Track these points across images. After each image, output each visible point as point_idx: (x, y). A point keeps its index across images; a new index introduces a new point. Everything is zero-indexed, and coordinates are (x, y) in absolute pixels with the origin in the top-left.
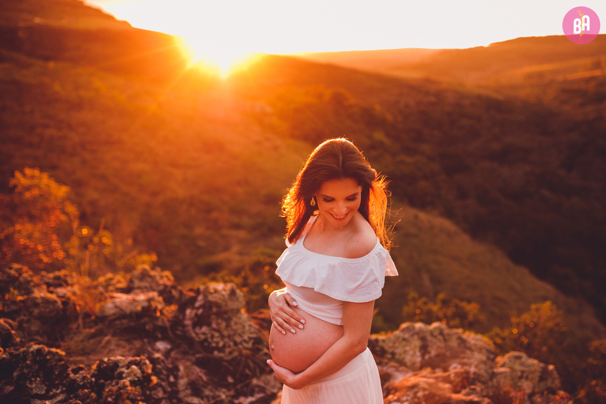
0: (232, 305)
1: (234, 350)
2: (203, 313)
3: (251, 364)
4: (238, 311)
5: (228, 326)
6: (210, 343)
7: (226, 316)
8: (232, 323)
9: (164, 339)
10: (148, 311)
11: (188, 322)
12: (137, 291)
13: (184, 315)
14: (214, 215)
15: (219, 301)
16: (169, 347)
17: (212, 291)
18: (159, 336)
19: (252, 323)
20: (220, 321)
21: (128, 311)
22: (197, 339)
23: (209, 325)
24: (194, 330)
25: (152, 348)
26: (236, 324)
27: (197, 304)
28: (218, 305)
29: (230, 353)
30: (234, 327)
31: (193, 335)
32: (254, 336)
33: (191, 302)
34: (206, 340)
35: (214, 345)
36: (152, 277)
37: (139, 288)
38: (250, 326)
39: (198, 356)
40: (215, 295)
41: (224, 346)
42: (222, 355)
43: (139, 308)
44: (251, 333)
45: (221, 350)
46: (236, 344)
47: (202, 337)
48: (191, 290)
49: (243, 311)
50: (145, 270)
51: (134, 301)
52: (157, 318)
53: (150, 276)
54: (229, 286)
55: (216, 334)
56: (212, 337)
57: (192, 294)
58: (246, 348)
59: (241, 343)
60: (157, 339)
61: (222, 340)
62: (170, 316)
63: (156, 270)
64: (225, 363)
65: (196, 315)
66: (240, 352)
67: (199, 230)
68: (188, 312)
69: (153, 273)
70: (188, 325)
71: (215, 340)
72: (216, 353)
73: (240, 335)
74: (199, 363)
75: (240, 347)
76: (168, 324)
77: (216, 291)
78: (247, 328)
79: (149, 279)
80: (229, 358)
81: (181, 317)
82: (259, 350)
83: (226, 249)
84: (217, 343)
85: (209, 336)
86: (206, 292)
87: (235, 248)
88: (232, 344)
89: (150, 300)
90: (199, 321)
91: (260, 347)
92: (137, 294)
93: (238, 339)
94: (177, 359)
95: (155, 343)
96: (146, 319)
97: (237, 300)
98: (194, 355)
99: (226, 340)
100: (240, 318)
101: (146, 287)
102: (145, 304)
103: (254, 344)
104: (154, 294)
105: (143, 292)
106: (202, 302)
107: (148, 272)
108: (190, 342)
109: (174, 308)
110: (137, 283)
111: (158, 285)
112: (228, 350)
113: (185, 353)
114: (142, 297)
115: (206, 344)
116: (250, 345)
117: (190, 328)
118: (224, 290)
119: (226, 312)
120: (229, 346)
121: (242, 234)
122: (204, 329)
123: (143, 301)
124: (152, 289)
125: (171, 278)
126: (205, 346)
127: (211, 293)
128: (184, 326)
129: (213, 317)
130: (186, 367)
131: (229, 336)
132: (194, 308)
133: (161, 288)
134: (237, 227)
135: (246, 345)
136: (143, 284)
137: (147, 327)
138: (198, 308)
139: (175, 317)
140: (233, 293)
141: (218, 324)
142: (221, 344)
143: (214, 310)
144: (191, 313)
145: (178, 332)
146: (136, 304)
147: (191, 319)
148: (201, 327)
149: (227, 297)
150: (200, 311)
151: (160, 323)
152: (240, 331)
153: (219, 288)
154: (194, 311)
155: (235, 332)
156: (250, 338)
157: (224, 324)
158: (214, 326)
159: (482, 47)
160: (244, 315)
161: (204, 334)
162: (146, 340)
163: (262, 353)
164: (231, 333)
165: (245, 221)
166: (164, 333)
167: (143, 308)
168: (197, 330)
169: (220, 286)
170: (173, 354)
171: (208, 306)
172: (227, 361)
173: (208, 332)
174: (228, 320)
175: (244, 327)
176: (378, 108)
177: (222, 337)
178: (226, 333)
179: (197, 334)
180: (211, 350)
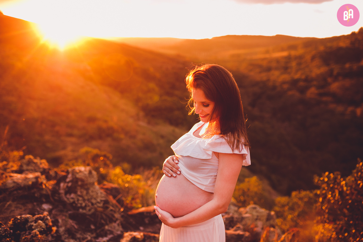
0: (91, 180)
1: (92, 208)
2: (72, 185)
3: (104, 216)
4: (93, 184)
5: (87, 193)
6: (76, 204)
7: (86, 187)
8: (90, 191)
9: (47, 202)
10: (36, 184)
11: (62, 191)
12: (27, 172)
13: (59, 187)
14: (57, 128)
15: (83, 178)
16: (51, 207)
17: (78, 171)
18: (44, 200)
19: (102, 191)
20: (82, 190)
21: (22, 185)
22: (68, 202)
23: (75, 193)
24: (66, 196)
25: (39, 208)
26: (92, 192)
27: (68, 180)
28: (82, 180)
29: (90, 210)
30: (91, 194)
31: (66, 199)
32: (103, 199)
33: (64, 178)
34: (74, 202)
35: (79, 205)
36: (36, 164)
37: (27, 170)
38: (101, 193)
39: (70, 212)
40: (80, 174)
41: (86, 206)
42: (84, 211)
43: (30, 183)
44: (102, 197)
45: (84, 208)
46: (92, 204)
47: (72, 200)
48: (63, 171)
49: (96, 184)
50: (30, 159)
51: (26, 179)
52: (42, 189)
53: (34, 163)
54: (88, 168)
55: (80, 199)
56: (78, 200)
57: (64, 174)
58: (99, 207)
59: (96, 204)
60: (43, 203)
61: (84, 202)
62: (50, 187)
63: (37, 159)
64: (88, 217)
65: (67, 187)
66: (96, 209)
67: (47, 137)
68: (62, 185)
69: (35, 161)
70: (62, 193)
71: (80, 202)
72: (81, 210)
73: (95, 199)
74: (72, 217)
75: (95, 206)
76: (49, 193)
77: (80, 171)
78: (99, 194)
79: (34, 165)
80: (90, 213)
81: (57, 188)
82: (107, 208)
83: (64, 148)
84: (81, 204)
85: (76, 199)
86: (74, 172)
87: (70, 148)
88: (90, 204)
89: (37, 178)
90: (69, 191)
91: (108, 205)
92: (27, 174)
93: (94, 201)
94: (56, 215)
95: (42, 205)
96: (35, 190)
97: (93, 177)
98: (67, 212)
99: (87, 202)
100: (95, 188)
101: (32, 170)
102: (34, 180)
103: (104, 204)
104: (38, 174)
105: (31, 173)
106: (71, 179)
107: (32, 160)
108: (64, 203)
109: (52, 182)
110: (25, 167)
111: (40, 168)
112: (88, 208)
113: (61, 211)
114: (31, 176)
115: (74, 205)
116: (101, 205)
117: (63, 195)
118: (85, 170)
119: (86, 185)
120: (89, 206)
121: (74, 140)
122: (73, 195)
123: (32, 178)
124: (35, 171)
125: (47, 164)
126: (74, 206)
127: (77, 173)
128: (59, 194)
129: (79, 188)
130: (63, 220)
131: (88, 200)
132: (65, 182)
133: (41, 170)
134: (71, 135)
135: (99, 205)
136: (30, 168)
137: (36, 195)
138: (68, 182)
139: (53, 188)
140: (90, 172)
141: (81, 192)
142: (84, 205)
143: (80, 183)
144: (64, 185)
145: (56, 198)
146: (28, 180)
147: (64, 189)
148: (70, 194)
149: (87, 175)
150: (70, 184)
151: (44, 192)
152: (95, 196)
153: (82, 169)
154: (66, 184)
155: (92, 197)
156: (101, 201)
157: (85, 192)
158: (79, 193)
159: (208, 39)
160: (97, 186)
161: (72, 198)
162: (35, 204)
163: (109, 209)
164: (90, 197)
165: (76, 132)
166: (47, 199)
167: (33, 183)
168: (68, 196)
169: (82, 168)
170: (54, 212)
171: (75, 180)
172: (89, 215)
173: (75, 197)
174: (87, 190)
175: (97, 194)
176: (152, 70)
177: (84, 200)
178: (86, 198)
179: (68, 199)
180: (77, 208)
